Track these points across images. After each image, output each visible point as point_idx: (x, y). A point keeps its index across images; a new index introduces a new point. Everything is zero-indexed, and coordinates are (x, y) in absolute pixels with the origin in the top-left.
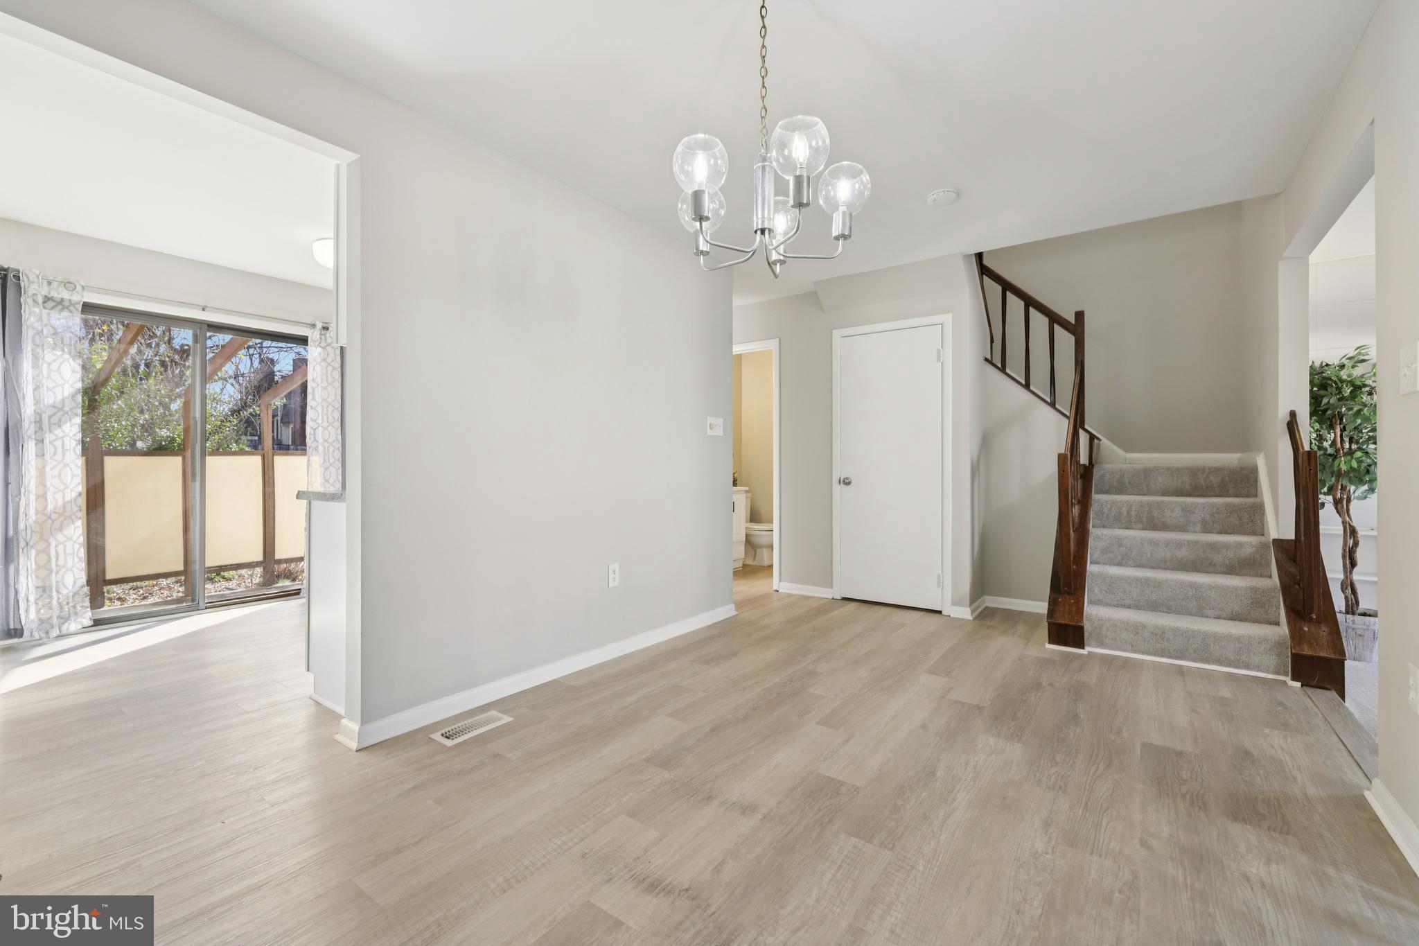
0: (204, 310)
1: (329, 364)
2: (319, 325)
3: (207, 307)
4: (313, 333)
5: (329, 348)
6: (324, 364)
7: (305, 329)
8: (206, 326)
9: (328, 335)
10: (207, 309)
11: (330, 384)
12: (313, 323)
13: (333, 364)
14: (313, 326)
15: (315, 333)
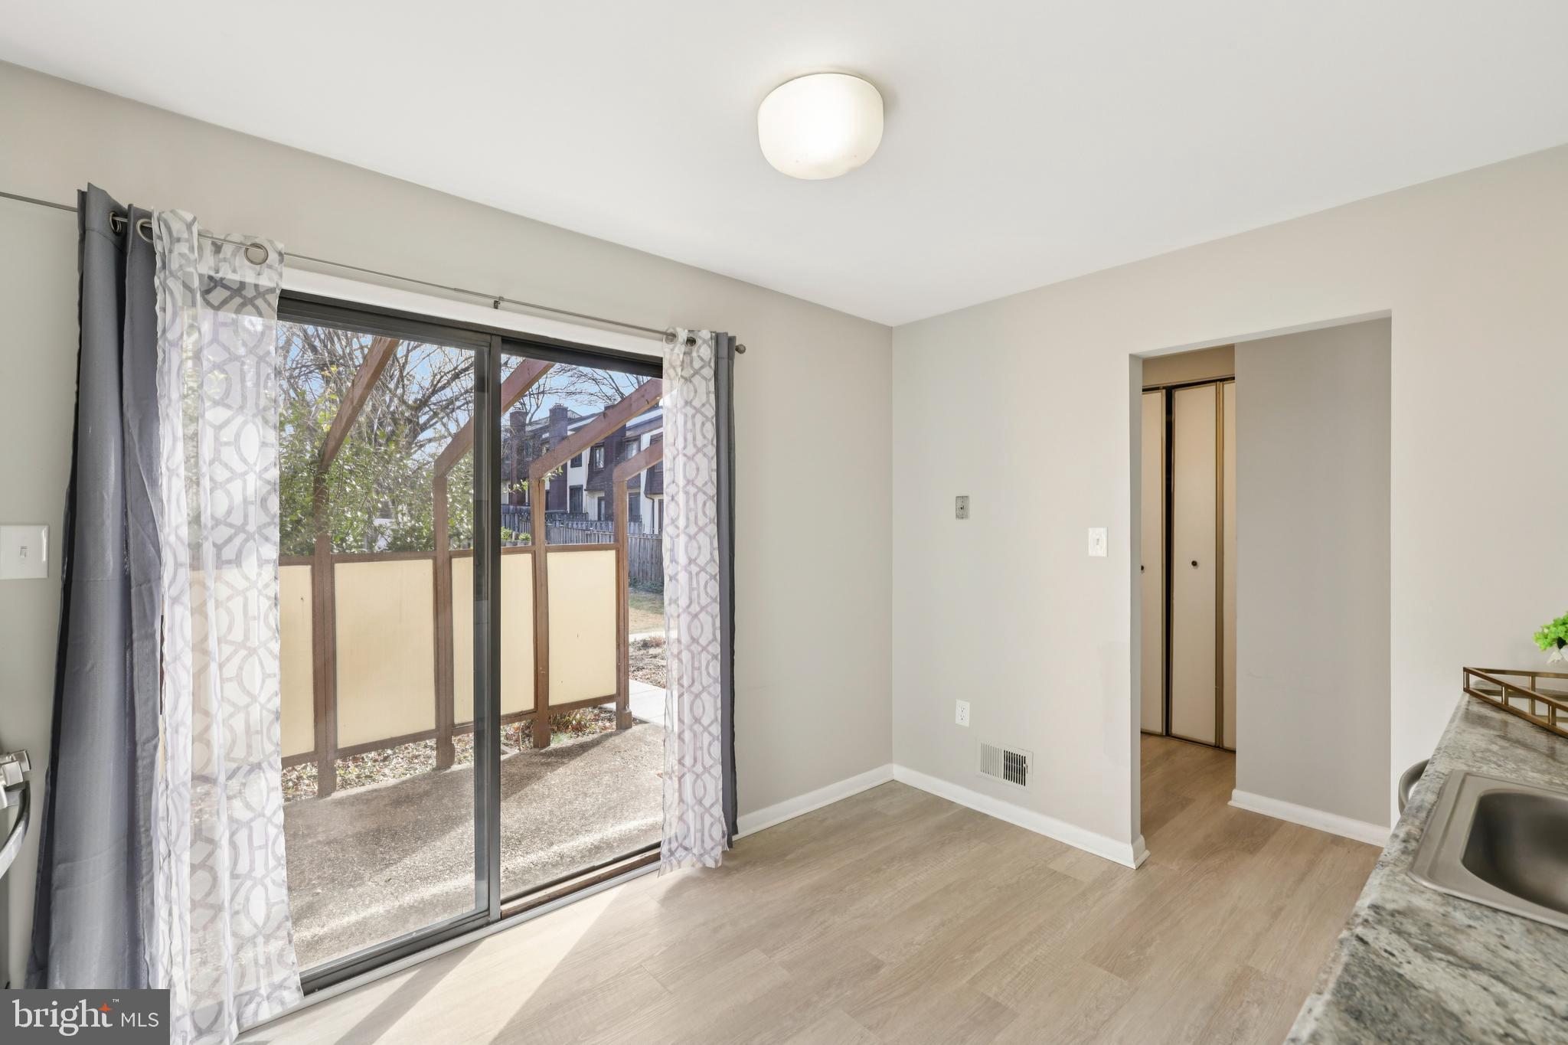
0: (496, 305)
1: (697, 410)
2: (683, 335)
3: (501, 298)
4: (672, 350)
5: (697, 379)
6: (690, 411)
7: (659, 344)
8: (500, 339)
9: (694, 354)
10: (502, 304)
11: (699, 450)
12: (671, 331)
13: (703, 410)
14: (671, 337)
15: (676, 351)
